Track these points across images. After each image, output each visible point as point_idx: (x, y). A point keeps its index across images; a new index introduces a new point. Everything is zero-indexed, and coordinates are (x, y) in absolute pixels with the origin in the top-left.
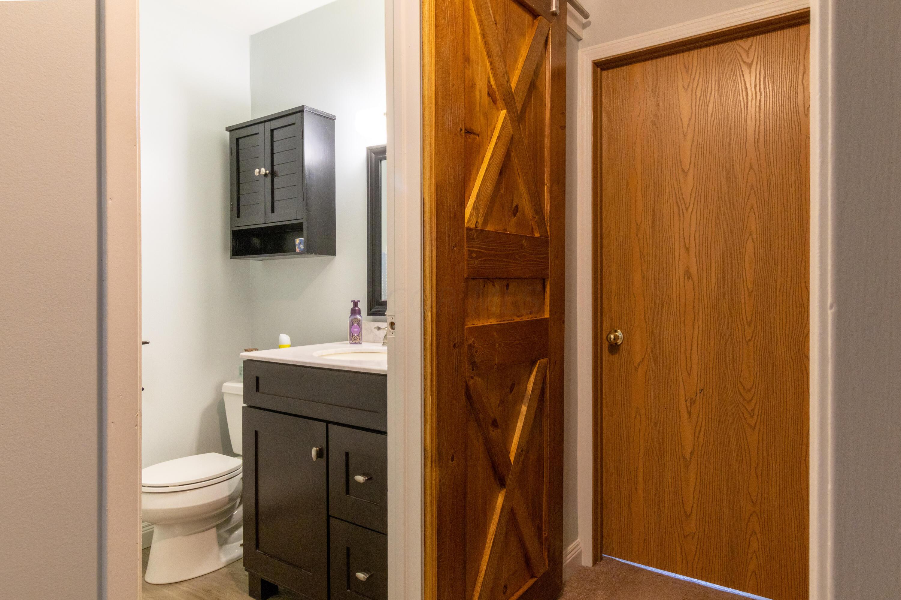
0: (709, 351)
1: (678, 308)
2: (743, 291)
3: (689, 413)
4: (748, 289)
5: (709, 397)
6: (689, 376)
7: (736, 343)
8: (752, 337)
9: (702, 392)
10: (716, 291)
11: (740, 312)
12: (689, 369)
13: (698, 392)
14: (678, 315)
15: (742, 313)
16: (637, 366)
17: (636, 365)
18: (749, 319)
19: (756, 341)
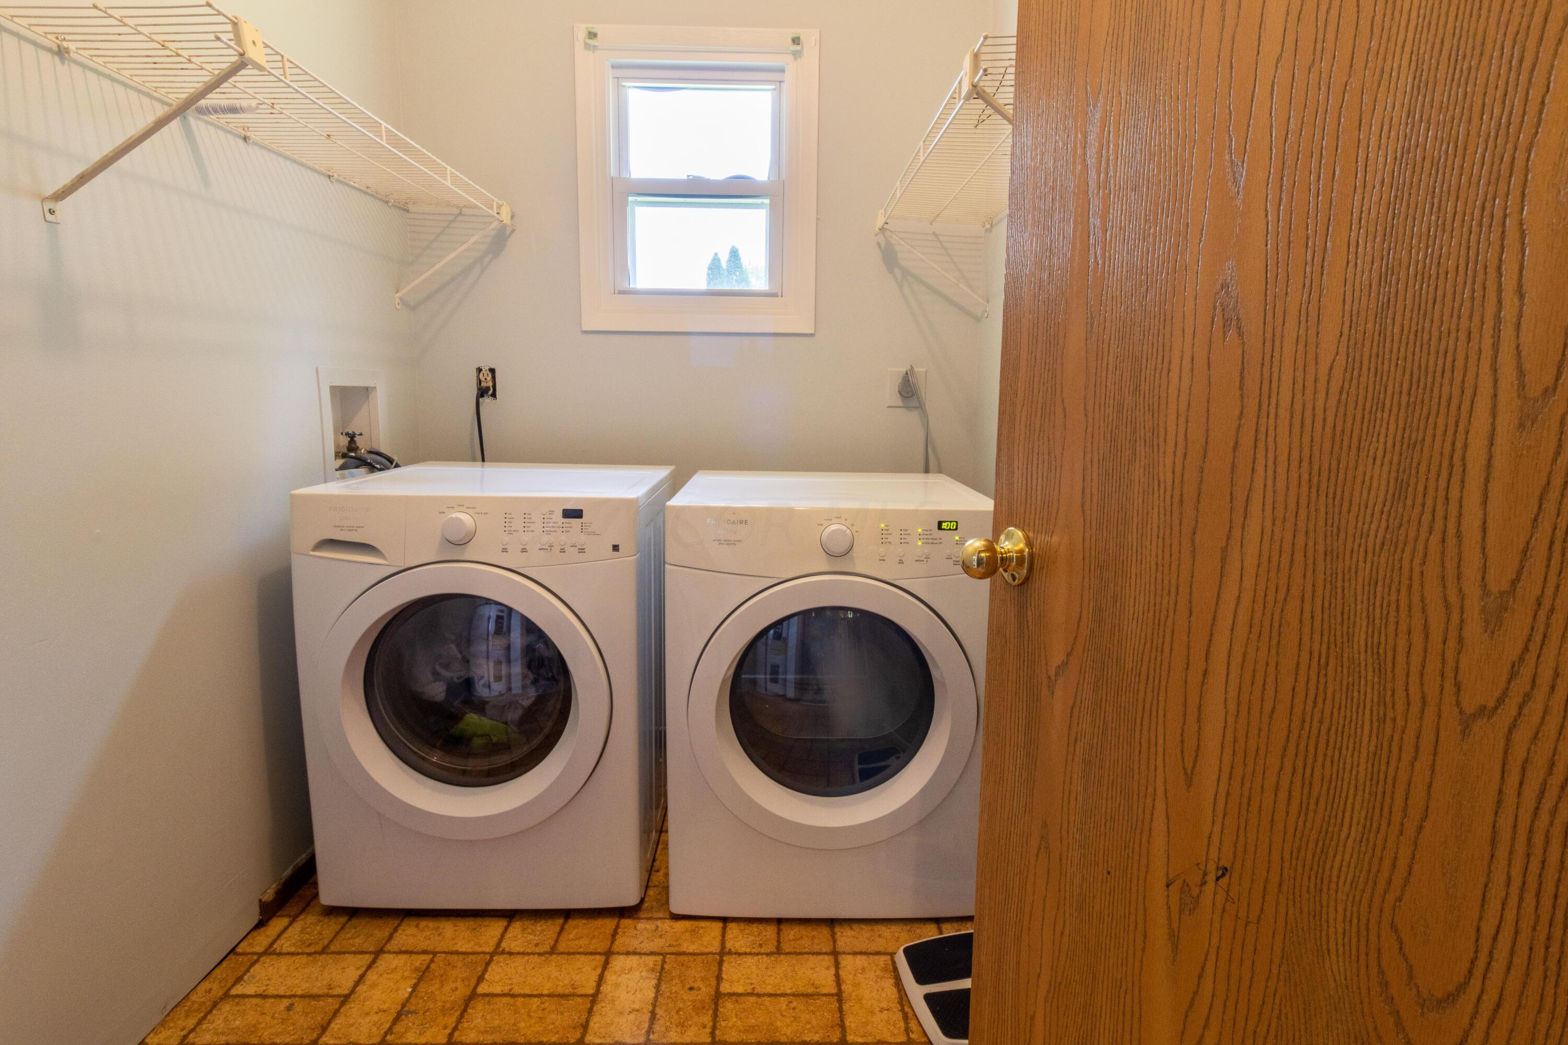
0: (1268, 707)
1: (1178, 469)
2: (1486, 386)
3: (1174, 937)
4: (1521, 373)
5: (1247, 923)
6: (1189, 785)
7: (1400, 706)
8: (1500, 701)
9: (1226, 878)
10: (1334, 389)
11: (1451, 530)
12: (1189, 767)
13: (1211, 877)
14: (1176, 499)
15: (1459, 534)
16: (1053, 678)
17: (1052, 674)
18: (1498, 581)
19: (1522, 736)
